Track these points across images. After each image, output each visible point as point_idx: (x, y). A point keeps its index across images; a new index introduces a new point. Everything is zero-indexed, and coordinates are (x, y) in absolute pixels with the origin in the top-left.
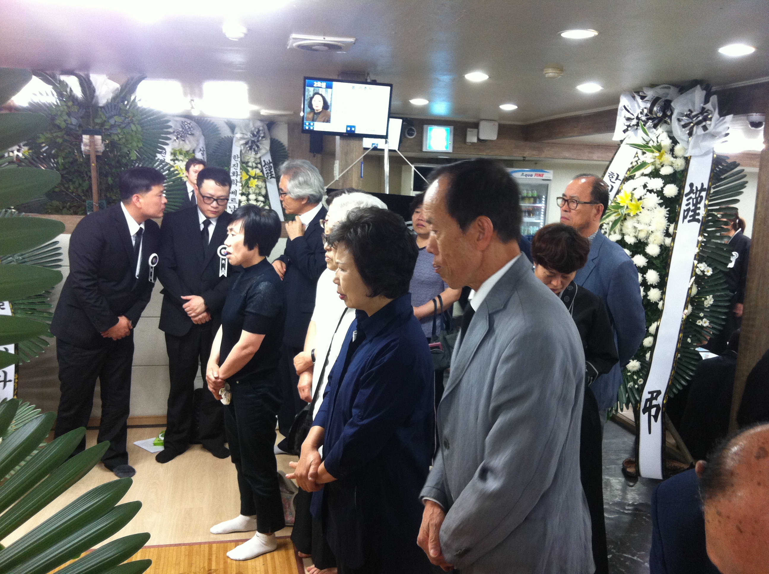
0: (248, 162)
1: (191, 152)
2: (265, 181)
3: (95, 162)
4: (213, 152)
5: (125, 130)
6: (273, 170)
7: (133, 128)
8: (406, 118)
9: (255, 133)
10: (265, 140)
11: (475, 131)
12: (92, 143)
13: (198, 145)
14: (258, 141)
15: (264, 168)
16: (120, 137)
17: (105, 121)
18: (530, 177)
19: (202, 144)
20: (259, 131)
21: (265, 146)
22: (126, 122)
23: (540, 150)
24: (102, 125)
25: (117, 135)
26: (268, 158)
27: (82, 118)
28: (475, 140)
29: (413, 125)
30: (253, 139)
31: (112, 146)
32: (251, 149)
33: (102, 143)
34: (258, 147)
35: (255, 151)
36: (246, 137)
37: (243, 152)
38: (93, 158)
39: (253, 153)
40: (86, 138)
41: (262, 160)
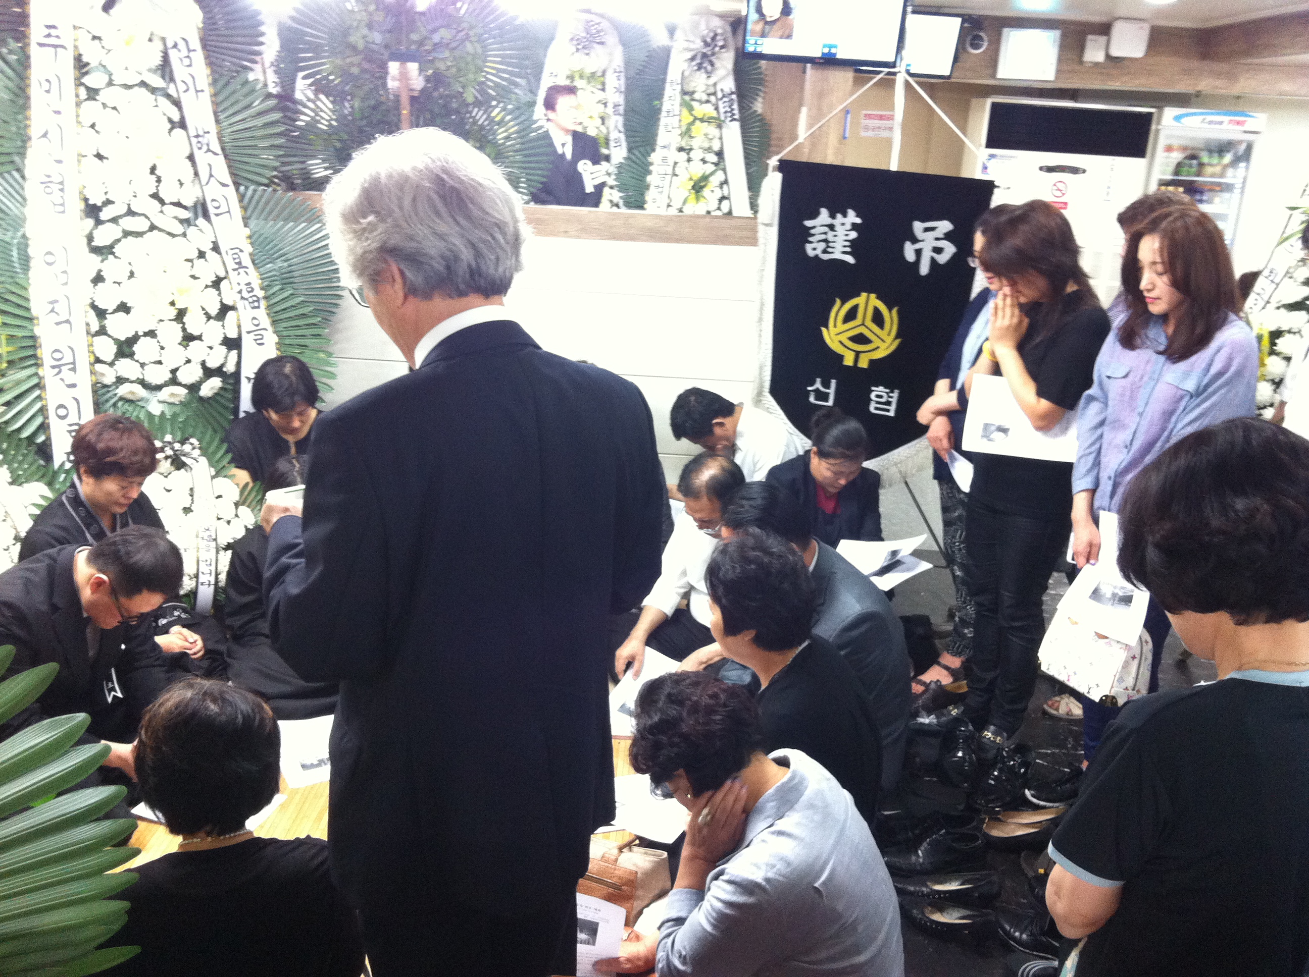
0: (693, 92)
1: (599, 74)
2: (720, 126)
3: (408, 107)
4: (637, 74)
5: (457, 53)
6: (735, 106)
7: (469, 47)
8: (970, 16)
9: (709, 40)
10: (727, 51)
11: (1102, 39)
12: (404, 76)
13: (610, 61)
14: (713, 54)
15: (720, 103)
16: (449, 64)
17: (426, 38)
18: (1217, 126)
19: (618, 60)
20: (716, 35)
21: (726, 62)
22: (458, 38)
23: (1232, 77)
24: (421, 43)
25: (444, 62)
26: (729, 84)
27: (390, 31)
28: (1100, 57)
29: (981, 29)
30: (704, 51)
31: (436, 80)
32: (699, 69)
33: (420, 74)
34: (712, 64)
35: (707, 72)
36: (692, 46)
37: (686, 74)
38: (405, 101)
39: (704, 76)
40: (394, 67)
41: (719, 87)
